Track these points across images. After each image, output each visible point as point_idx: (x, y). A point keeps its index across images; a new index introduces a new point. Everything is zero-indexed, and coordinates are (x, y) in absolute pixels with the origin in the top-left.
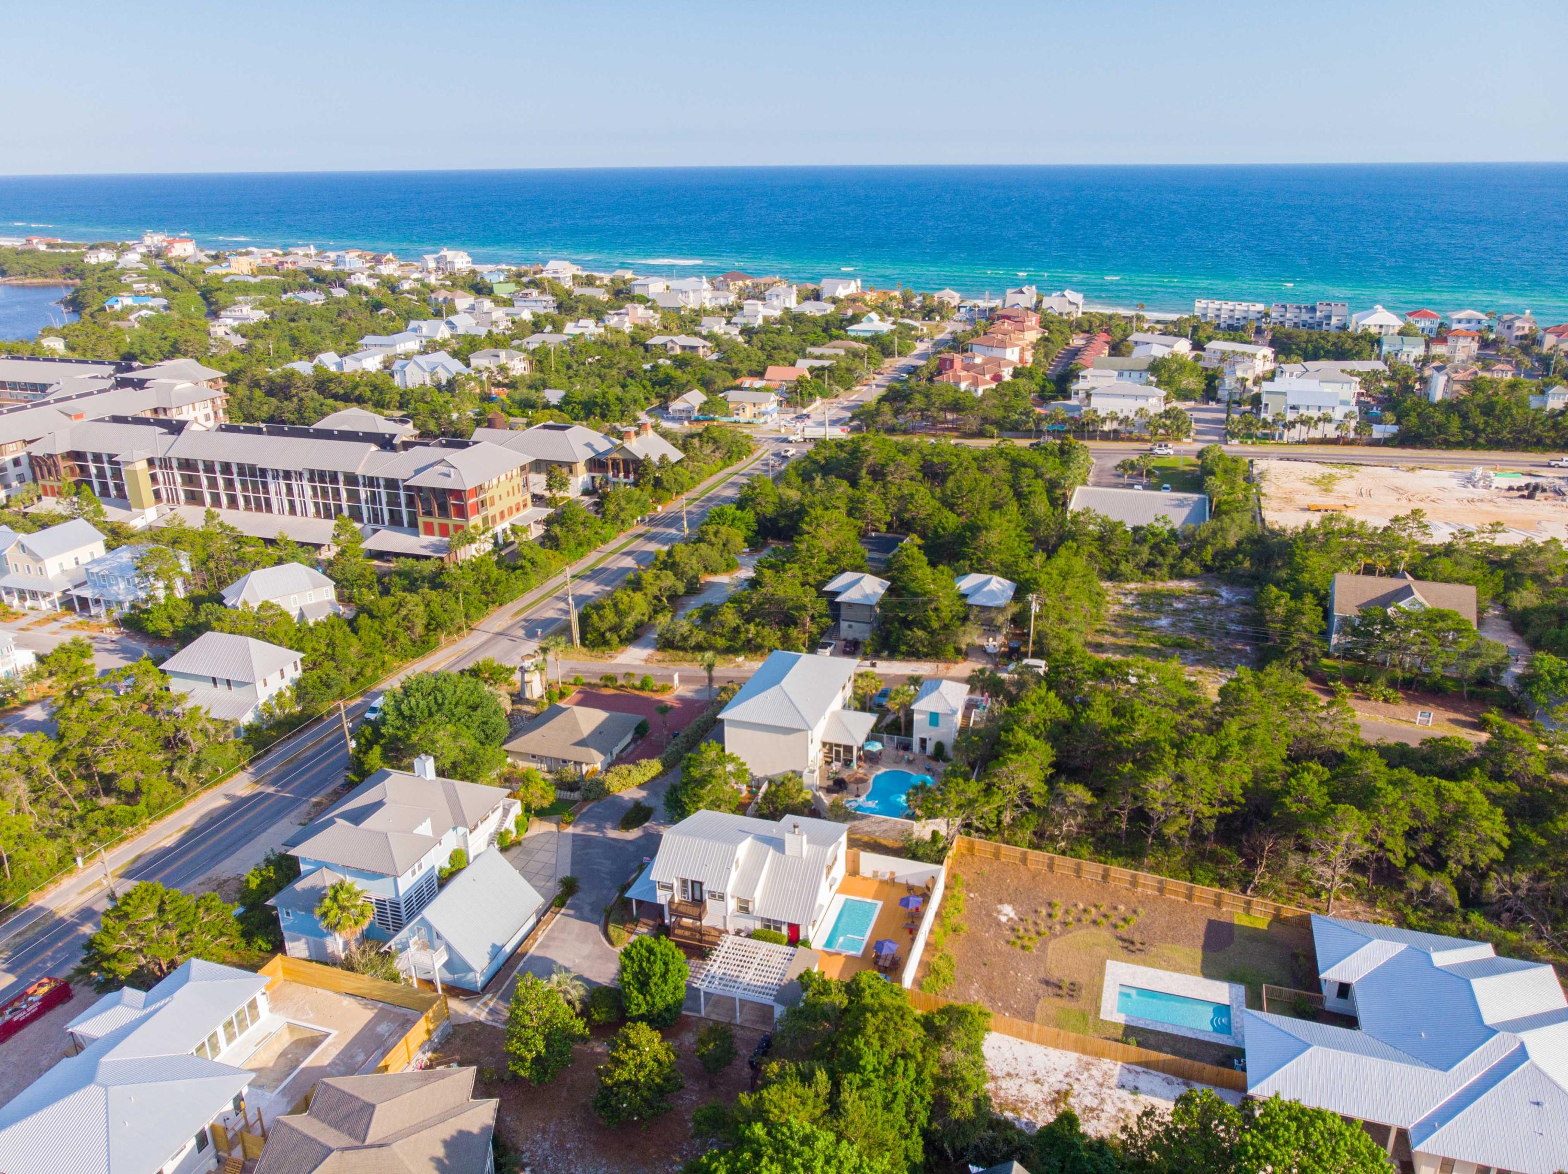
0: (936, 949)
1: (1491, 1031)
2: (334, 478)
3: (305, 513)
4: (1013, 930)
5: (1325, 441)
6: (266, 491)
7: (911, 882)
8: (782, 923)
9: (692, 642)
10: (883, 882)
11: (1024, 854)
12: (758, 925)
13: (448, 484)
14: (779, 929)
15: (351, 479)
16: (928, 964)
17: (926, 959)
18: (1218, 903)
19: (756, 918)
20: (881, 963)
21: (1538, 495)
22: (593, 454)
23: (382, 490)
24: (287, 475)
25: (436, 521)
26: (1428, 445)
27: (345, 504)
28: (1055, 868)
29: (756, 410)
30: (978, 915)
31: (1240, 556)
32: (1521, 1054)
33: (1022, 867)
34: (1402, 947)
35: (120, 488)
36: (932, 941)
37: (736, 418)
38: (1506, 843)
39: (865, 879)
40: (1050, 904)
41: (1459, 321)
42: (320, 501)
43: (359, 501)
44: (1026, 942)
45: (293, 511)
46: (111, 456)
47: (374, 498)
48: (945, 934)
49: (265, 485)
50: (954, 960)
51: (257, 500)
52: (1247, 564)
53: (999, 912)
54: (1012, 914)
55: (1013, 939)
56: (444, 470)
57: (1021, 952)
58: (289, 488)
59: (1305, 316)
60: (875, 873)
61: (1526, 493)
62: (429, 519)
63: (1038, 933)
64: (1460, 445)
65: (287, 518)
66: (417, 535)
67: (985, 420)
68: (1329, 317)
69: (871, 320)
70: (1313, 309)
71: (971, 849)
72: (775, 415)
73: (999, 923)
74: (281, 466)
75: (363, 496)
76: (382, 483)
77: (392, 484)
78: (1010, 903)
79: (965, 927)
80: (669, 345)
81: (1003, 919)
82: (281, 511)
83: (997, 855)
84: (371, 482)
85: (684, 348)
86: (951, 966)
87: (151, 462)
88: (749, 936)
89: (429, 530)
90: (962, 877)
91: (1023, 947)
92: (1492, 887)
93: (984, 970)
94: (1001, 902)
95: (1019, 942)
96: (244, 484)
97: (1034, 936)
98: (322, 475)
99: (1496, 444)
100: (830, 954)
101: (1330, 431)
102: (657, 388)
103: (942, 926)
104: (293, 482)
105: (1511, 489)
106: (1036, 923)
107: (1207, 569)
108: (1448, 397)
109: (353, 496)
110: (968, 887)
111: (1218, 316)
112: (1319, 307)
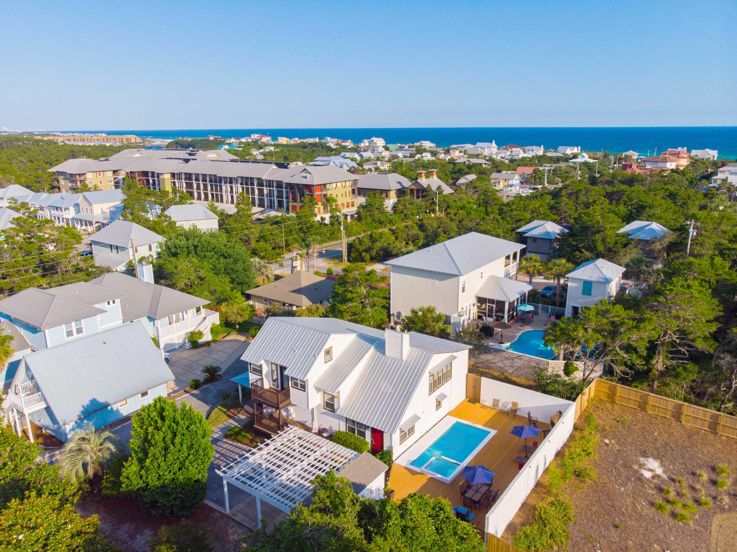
0: (549, 493)
2: (252, 182)
4: (660, 490)
6: (221, 191)
7: (534, 416)
8: (367, 427)
10: (503, 413)
11: (679, 408)
12: (342, 427)
13: (305, 182)
14: (363, 434)
15: (260, 183)
16: (534, 508)
17: (532, 502)
19: (340, 417)
20: (469, 494)
22: (401, 187)
23: (275, 188)
24: (231, 180)
25: (298, 204)
27: (256, 197)
28: (720, 429)
29: (506, 184)
30: (613, 464)
33: (674, 423)
36: (546, 482)
39: (484, 407)
40: (713, 469)
43: (263, 196)
44: (679, 509)
45: (232, 201)
47: (270, 194)
48: (564, 478)
49: (221, 186)
50: (572, 512)
51: (217, 195)
53: (642, 466)
54: (659, 471)
55: (659, 501)
56: (304, 174)
57: (672, 522)
58: (231, 187)
60: (496, 402)
62: (294, 204)
63: (697, 501)
65: (229, 205)
66: (288, 213)
69: (583, 157)
71: (612, 396)
72: (518, 188)
73: (640, 478)
74: (228, 176)
75: (265, 192)
76: (275, 184)
77: (279, 184)
78: (656, 457)
79: (594, 474)
80: (467, 163)
81: (647, 475)
82: (227, 202)
83: (643, 406)
84: (270, 183)
85: (474, 164)
86: (566, 519)
87: (173, 175)
88: (331, 438)
89: (294, 209)
90: (596, 420)
91: (674, 515)
93: (614, 535)
94: (645, 454)
95: (668, 507)
96: (212, 187)
97: (690, 503)
98: (247, 181)
100: (413, 473)
102: (453, 175)
103: (563, 466)
104: (233, 185)
106: (693, 488)
109: (261, 192)
110: (603, 432)
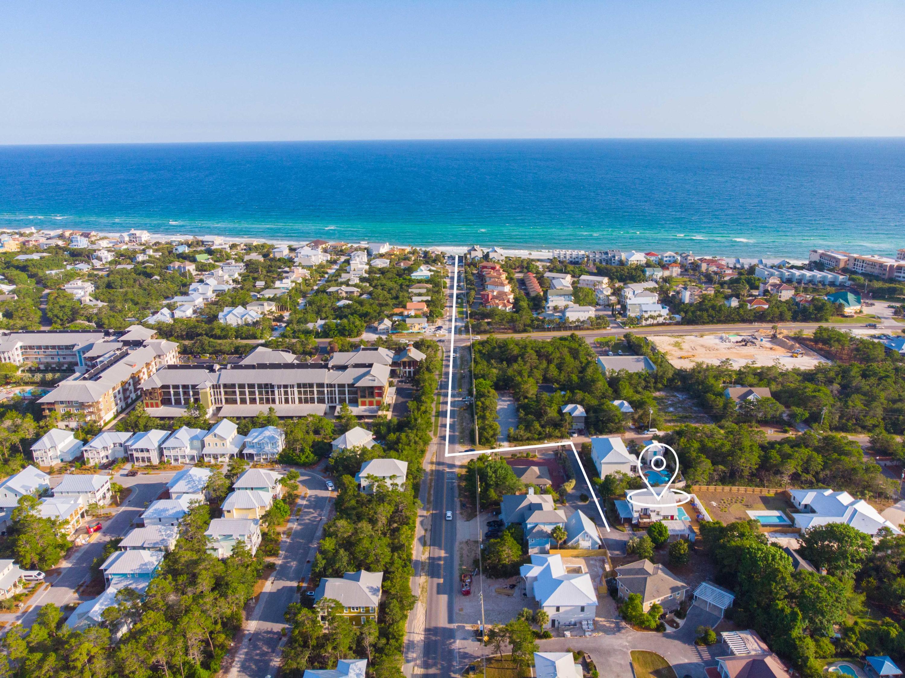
1: (847, 507)
2: (311, 386)
3: (293, 402)
4: (719, 508)
5: (658, 325)
6: (273, 394)
8: (668, 516)
9: (525, 438)
11: (708, 488)
12: (662, 518)
13: (375, 384)
14: (668, 518)
15: (320, 385)
18: (761, 492)
21: (748, 344)
23: (336, 389)
24: (286, 386)
25: (367, 400)
26: (697, 324)
27: (316, 397)
28: (717, 490)
29: (420, 327)
31: (676, 381)
32: (855, 511)
33: (707, 492)
34: (815, 493)
35: (197, 400)
37: (411, 331)
38: (823, 464)
41: (666, 257)
42: (303, 396)
43: (324, 394)
45: (287, 401)
46: (194, 387)
47: (331, 393)
49: (273, 392)
51: (267, 399)
52: (679, 383)
53: (712, 504)
55: (721, 510)
56: (371, 378)
58: (286, 392)
59: (604, 256)
61: (744, 343)
62: (363, 399)
63: (725, 507)
64: (708, 323)
65: (284, 405)
66: (358, 406)
67: (525, 325)
68: (614, 257)
69: (422, 270)
70: (606, 253)
72: (428, 328)
73: (714, 507)
74: (283, 383)
75: (326, 392)
76: (336, 386)
77: (341, 386)
78: (713, 501)
80: (340, 291)
81: (715, 505)
82: (281, 402)
84: (331, 386)
85: (346, 292)
87: (211, 387)
89: (364, 404)
91: (724, 512)
92: (821, 476)
93: (722, 518)
94: (710, 501)
95: (723, 510)
96: (260, 393)
98: (305, 386)
99: (719, 322)
101: (661, 320)
104: (289, 389)
105: (737, 342)
106: (722, 505)
107: (666, 386)
108: (692, 301)
109: (321, 393)
111: (565, 257)
112: (609, 252)
